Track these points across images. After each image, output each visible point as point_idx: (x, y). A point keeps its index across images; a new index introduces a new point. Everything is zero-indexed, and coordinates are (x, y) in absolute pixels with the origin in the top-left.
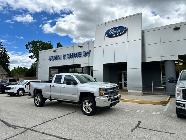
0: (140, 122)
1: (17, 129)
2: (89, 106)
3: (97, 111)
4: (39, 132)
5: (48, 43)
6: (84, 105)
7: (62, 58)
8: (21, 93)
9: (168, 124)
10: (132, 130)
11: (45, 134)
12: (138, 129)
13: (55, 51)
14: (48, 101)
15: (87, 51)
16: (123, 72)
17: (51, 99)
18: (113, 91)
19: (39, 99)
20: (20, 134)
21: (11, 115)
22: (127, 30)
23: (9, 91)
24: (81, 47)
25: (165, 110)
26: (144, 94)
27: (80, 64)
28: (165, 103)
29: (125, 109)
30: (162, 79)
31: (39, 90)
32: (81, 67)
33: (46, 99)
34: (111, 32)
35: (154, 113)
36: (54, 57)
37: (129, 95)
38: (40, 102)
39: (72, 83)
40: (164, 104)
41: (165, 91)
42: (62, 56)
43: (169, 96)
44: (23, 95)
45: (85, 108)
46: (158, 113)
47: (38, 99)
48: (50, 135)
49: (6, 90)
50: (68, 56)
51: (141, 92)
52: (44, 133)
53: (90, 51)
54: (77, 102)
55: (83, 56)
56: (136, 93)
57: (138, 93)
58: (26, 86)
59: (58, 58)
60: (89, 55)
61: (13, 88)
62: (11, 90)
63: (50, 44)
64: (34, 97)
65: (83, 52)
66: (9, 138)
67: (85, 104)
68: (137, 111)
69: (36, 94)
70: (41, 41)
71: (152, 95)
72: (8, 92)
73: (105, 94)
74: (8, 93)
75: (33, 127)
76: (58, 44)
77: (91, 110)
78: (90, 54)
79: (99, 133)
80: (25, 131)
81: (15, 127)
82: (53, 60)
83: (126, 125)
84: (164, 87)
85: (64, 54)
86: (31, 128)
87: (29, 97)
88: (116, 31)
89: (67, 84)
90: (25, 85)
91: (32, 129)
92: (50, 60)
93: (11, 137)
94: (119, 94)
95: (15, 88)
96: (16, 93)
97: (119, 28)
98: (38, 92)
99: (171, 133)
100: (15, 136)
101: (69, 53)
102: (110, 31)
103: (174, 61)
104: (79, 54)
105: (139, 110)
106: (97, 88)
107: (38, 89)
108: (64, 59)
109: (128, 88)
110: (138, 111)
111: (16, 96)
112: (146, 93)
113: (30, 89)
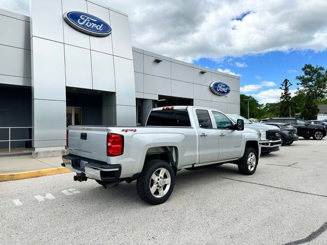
88: (94, 25)
97: (99, 22)
102: (81, 17)
113: (122, 153)
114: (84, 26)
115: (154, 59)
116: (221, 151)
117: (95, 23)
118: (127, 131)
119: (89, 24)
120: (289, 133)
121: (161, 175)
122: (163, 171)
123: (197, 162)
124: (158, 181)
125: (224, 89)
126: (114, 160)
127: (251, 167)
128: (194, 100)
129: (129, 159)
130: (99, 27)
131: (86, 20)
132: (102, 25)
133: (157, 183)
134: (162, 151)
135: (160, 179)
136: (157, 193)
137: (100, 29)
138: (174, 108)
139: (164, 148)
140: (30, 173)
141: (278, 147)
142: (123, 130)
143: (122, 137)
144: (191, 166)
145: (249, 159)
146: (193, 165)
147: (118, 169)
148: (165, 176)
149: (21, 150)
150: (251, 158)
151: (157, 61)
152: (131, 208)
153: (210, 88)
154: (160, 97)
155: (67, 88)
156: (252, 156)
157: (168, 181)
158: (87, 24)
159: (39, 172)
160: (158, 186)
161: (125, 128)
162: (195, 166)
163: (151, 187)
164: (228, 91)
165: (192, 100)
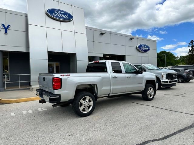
88: (63, 15)
97: (66, 14)
102: (55, 11)
113: (61, 88)
114: (57, 16)
115: (100, 33)
116: (127, 86)
117: (63, 14)
118: (64, 75)
119: (60, 15)
120: (187, 75)
121: (87, 100)
122: (88, 98)
123: (111, 93)
124: (85, 104)
125: (146, 49)
126: (56, 92)
127: (151, 96)
128: (126, 56)
129: (66, 91)
130: (65, 17)
131: (58, 13)
132: (67, 15)
133: (84, 105)
134: (89, 87)
135: (86, 102)
136: (84, 110)
137: (66, 17)
138: (99, 62)
139: (90, 85)
140: (25, 99)
141: (175, 83)
142: (61, 75)
143: (61, 79)
144: (107, 95)
145: (149, 91)
146: (109, 95)
147: (58, 97)
148: (90, 101)
149: (26, 87)
150: (150, 91)
151: (102, 34)
152: (70, 119)
153: (137, 48)
154: (105, 55)
155: (49, 52)
156: (151, 89)
157: (91, 104)
158: (58, 15)
159: (30, 99)
160: (85, 107)
161: (63, 74)
162: (110, 95)
163: (80, 107)
164: (149, 50)
165: (125, 56)
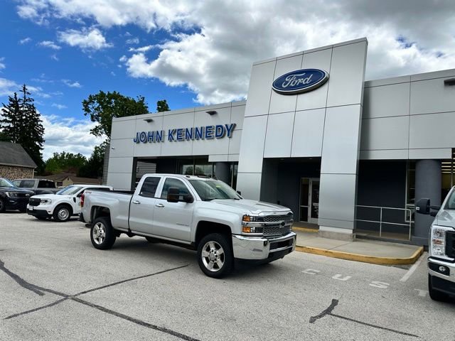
0: (335, 302)
1: (42, 294)
2: (216, 256)
3: (235, 269)
4: (92, 305)
5: (137, 101)
6: (205, 253)
7: (167, 138)
8: (63, 214)
9: (403, 313)
10: (313, 320)
11: (107, 311)
12: (327, 317)
13: (149, 121)
14: (124, 236)
15: (226, 125)
16: (311, 180)
17: (130, 234)
18: (278, 225)
19: (103, 231)
20: (49, 306)
21: (35, 263)
22: (327, 80)
23: (36, 208)
24: (212, 113)
25: (405, 278)
26: (357, 237)
27: (208, 156)
28: (405, 264)
29: (304, 269)
30: (406, 205)
31: (104, 210)
32: (211, 163)
33: (119, 233)
34: (288, 82)
35: (374, 284)
36: (147, 135)
37: (323, 237)
38: (103, 238)
39: (181, 198)
40: (403, 266)
41: (412, 234)
42: (167, 134)
43: (421, 248)
44: (68, 220)
45: (207, 259)
46: (383, 286)
47: (100, 230)
48: (117, 314)
49: (28, 205)
50: (180, 135)
51: (351, 232)
52: (103, 309)
53: (234, 126)
54: (189, 243)
55: (217, 136)
56: (338, 233)
57: (343, 234)
58: (77, 198)
59: (155, 137)
60: (232, 135)
61: (46, 201)
62: (41, 207)
63: (141, 103)
64: (91, 225)
65: (217, 126)
66: (22, 314)
67: (208, 249)
68: (333, 277)
69: (96, 218)
70: (121, 94)
71: (377, 242)
72: (34, 211)
73: (258, 230)
74: (34, 213)
75: (79, 294)
76: (159, 103)
77: (221, 264)
78: (234, 132)
79: (233, 320)
80: (62, 300)
81: (39, 291)
82: (146, 142)
83: (300, 307)
84: (409, 224)
85: (171, 129)
86: (76, 295)
87: (81, 225)
88: (300, 80)
89: (170, 200)
90: (75, 196)
91: (78, 297)
92: (137, 141)
93: (26, 312)
94: (293, 234)
95: (50, 201)
96: (51, 213)
98: (101, 214)
99: (405, 334)
100: (37, 309)
101: (184, 127)
103: (439, 161)
104: (207, 132)
105: (339, 275)
106: (239, 214)
107: (102, 208)
108: (171, 141)
109: (319, 221)
110: (336, 277)
111: (50, 220)
112: (365, 235)
131: (291, 80)
132: (311, 75)
137: (307, 82)
144: (127, 230)
146: (130, 230)
158: (291, 84)
